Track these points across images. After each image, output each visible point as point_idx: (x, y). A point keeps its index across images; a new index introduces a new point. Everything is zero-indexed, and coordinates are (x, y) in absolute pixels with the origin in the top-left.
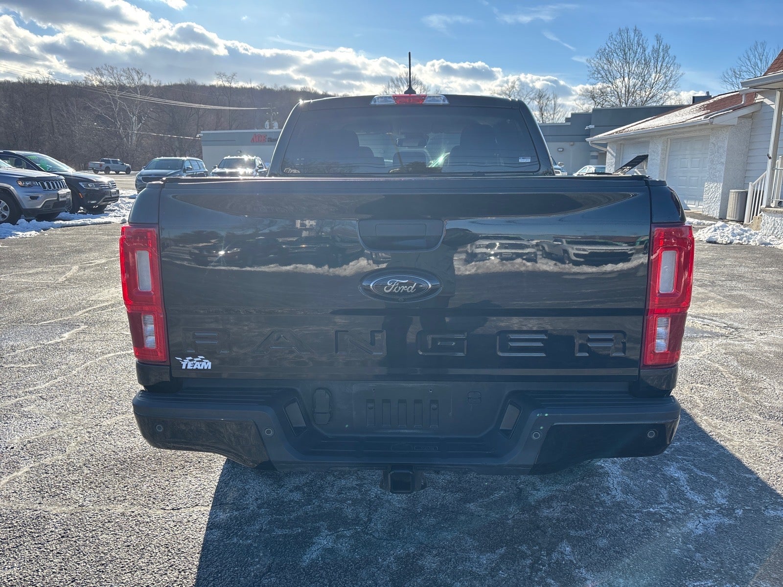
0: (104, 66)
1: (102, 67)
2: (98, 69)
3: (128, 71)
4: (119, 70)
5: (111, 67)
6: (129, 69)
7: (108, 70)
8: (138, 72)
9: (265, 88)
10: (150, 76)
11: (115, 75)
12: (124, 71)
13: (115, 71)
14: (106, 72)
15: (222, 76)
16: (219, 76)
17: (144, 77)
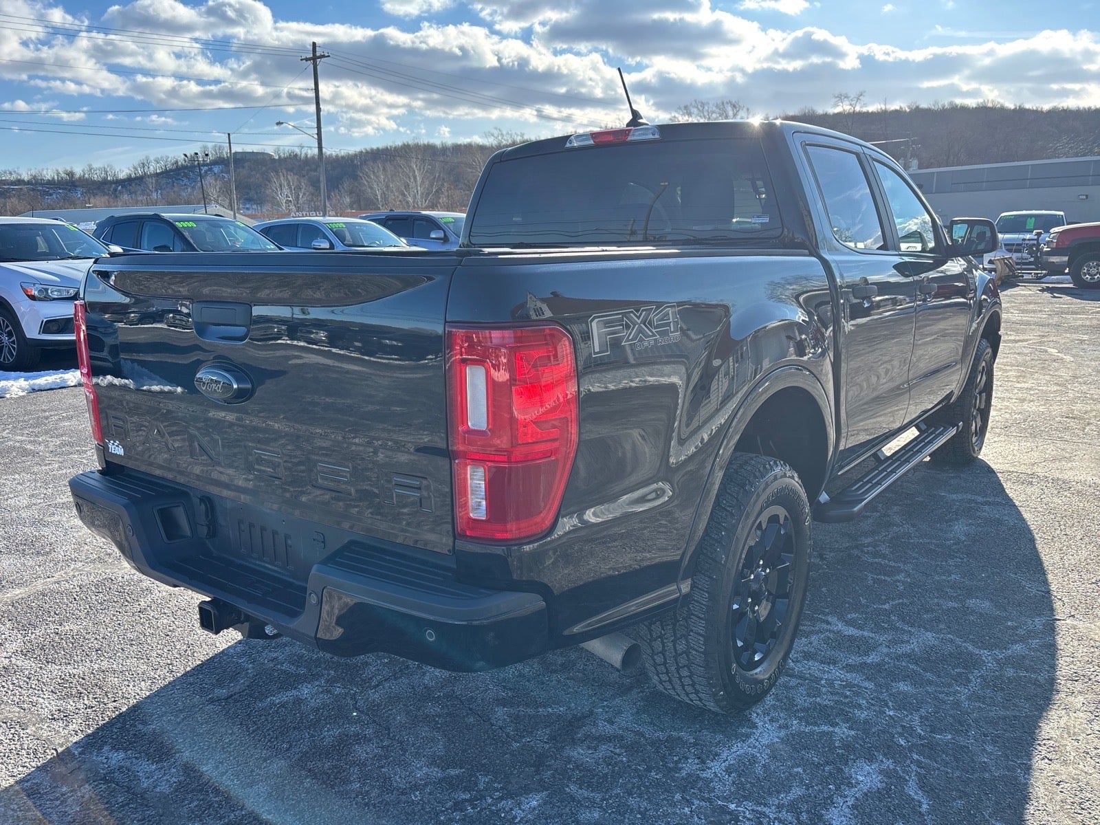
0: (694, 103)
1: (691, 104)
2: (686, 107)
3: (721, 107)
4: (711, 105)
5: (702, 103)
6: (723, 103)
7: (697, 108)
8: (734, 106)
9: (917, 107)
10: (748, 109)
11: (706, 114)
12: (717, 106)
13: (706, 108)
14: (696, 110)
15: (843, 98)
16: (838, 99)
17: (741, 111)
